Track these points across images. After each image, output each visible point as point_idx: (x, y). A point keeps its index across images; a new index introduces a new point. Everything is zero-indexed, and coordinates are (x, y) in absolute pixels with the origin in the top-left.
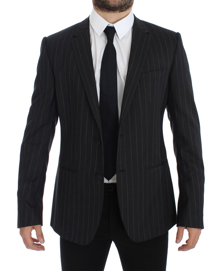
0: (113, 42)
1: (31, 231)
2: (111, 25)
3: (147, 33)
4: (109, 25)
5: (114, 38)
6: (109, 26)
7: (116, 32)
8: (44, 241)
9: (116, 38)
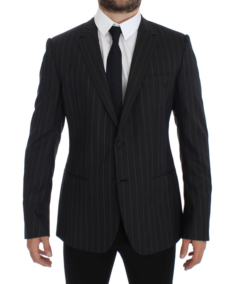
0: (119, 43)
1: (39, 244)
2: (117, 25)
3: (153, 35)
4: (114, 24)
5: (120, 39)
6: (114, 26)
7: (122, 33)
8: (51, 255)
9: (121, 39)
